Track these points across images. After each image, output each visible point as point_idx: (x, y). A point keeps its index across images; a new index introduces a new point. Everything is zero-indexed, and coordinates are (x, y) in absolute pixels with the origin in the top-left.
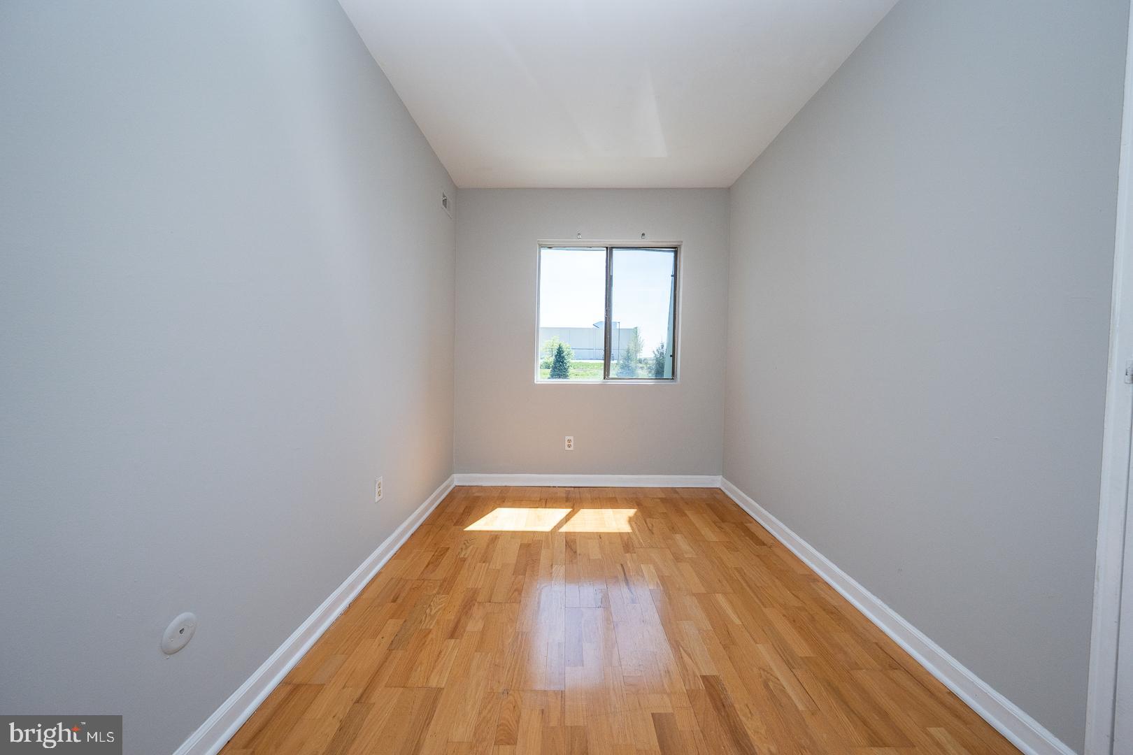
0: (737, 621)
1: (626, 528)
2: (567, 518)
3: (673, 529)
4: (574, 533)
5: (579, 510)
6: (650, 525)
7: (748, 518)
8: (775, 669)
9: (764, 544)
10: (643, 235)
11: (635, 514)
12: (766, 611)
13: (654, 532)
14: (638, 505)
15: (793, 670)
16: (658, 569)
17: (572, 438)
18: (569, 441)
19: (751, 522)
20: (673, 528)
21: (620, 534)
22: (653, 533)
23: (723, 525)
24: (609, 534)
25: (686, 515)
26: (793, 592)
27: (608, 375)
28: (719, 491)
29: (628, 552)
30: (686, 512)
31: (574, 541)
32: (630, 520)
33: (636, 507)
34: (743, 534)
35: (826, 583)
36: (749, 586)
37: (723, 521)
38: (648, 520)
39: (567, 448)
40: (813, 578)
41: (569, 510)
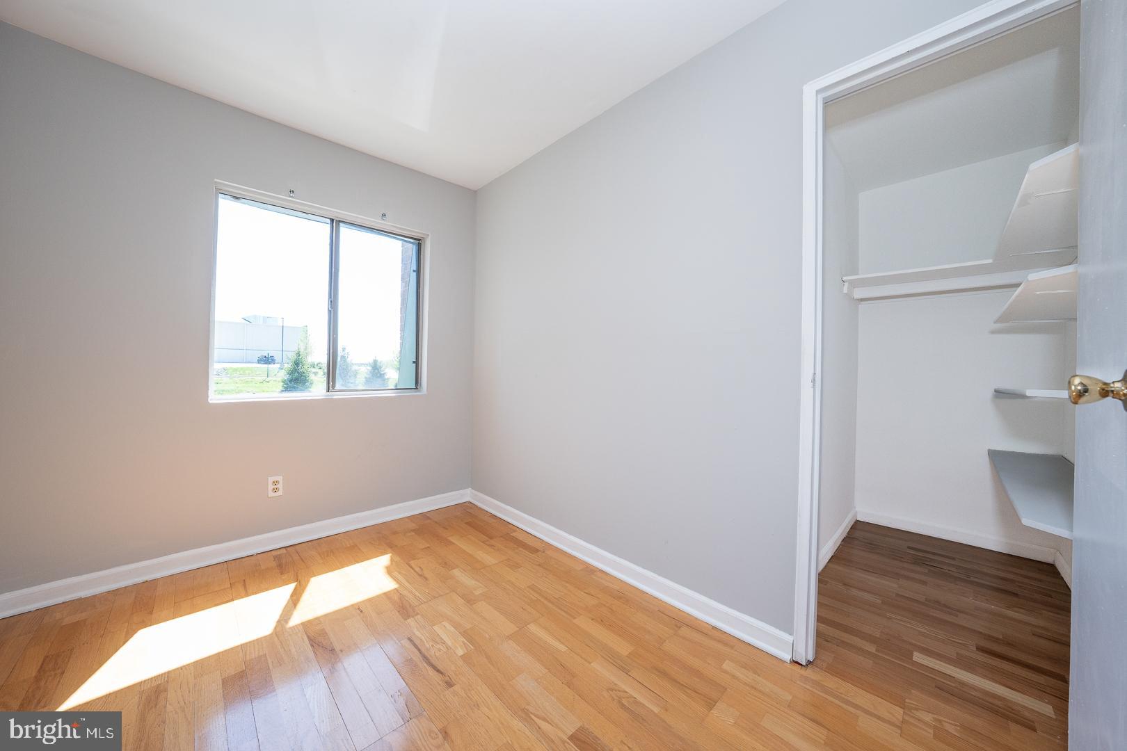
0: (563, 648)
1: (389, 585)
2: (295, 599)
3: (446, 565)
4: (317, 619)
5: (308, 581)
6: (417, 569)
7: (510, 526)
8: (618, 683)
9: (537, 551)
10: (384, 215)
11: (392, 560)
12: (575, 621)
13: (427, 576)
14: (391, 548)
15: (630, 674)
16: (456, 626)
17: (280, 478)
18: (275, 483)
19: (515, 531)
20: (445, 563)
21: (386, 594)
22: (426, 579)
23: (492, 542)
24: (370, 600)
25: (454, 544)
26: (585, 591)
27: (334, 386)
28: (470, 505)
29: (409, 617)
30: (451, 539)
31: (323, 633)
32: (389, 571)
33: (390, 550)
34: (515, 546)
35: (601, 571)
36: (550, 601)
37: (491, 538)
38: (412, 563)
39: (271, 494)
40: (590, 570)
41: (292, 586)
